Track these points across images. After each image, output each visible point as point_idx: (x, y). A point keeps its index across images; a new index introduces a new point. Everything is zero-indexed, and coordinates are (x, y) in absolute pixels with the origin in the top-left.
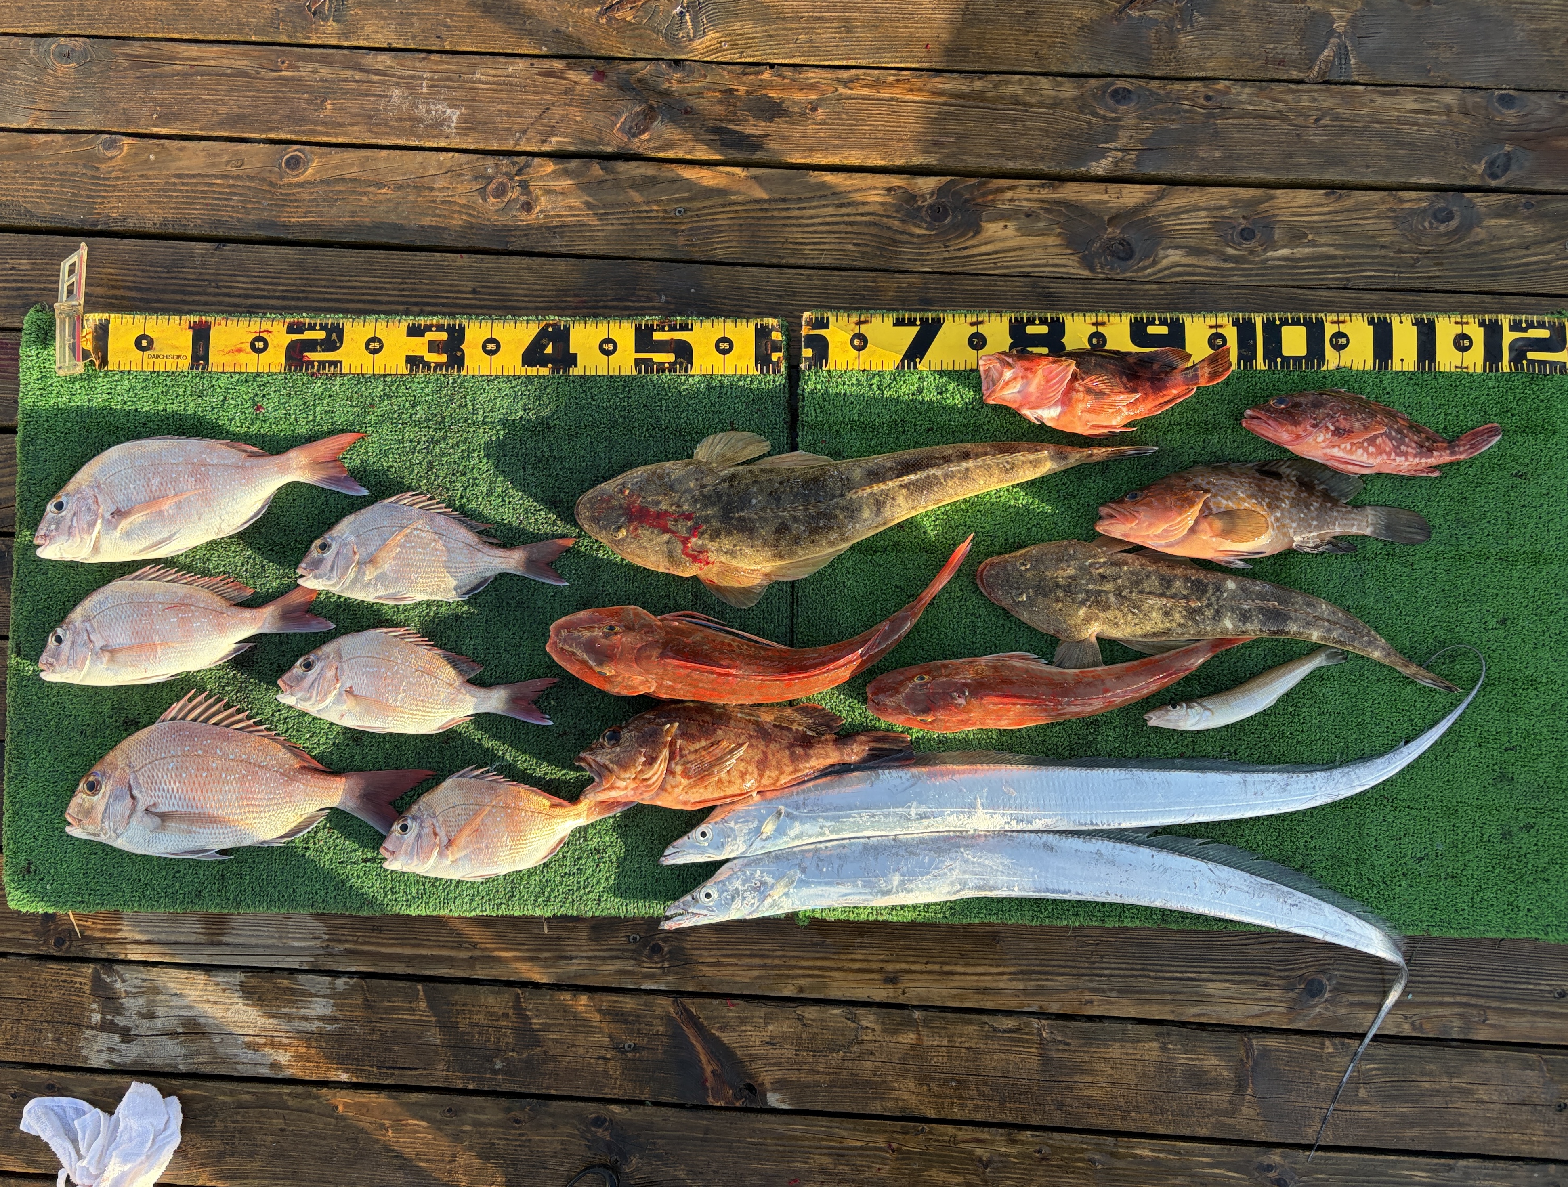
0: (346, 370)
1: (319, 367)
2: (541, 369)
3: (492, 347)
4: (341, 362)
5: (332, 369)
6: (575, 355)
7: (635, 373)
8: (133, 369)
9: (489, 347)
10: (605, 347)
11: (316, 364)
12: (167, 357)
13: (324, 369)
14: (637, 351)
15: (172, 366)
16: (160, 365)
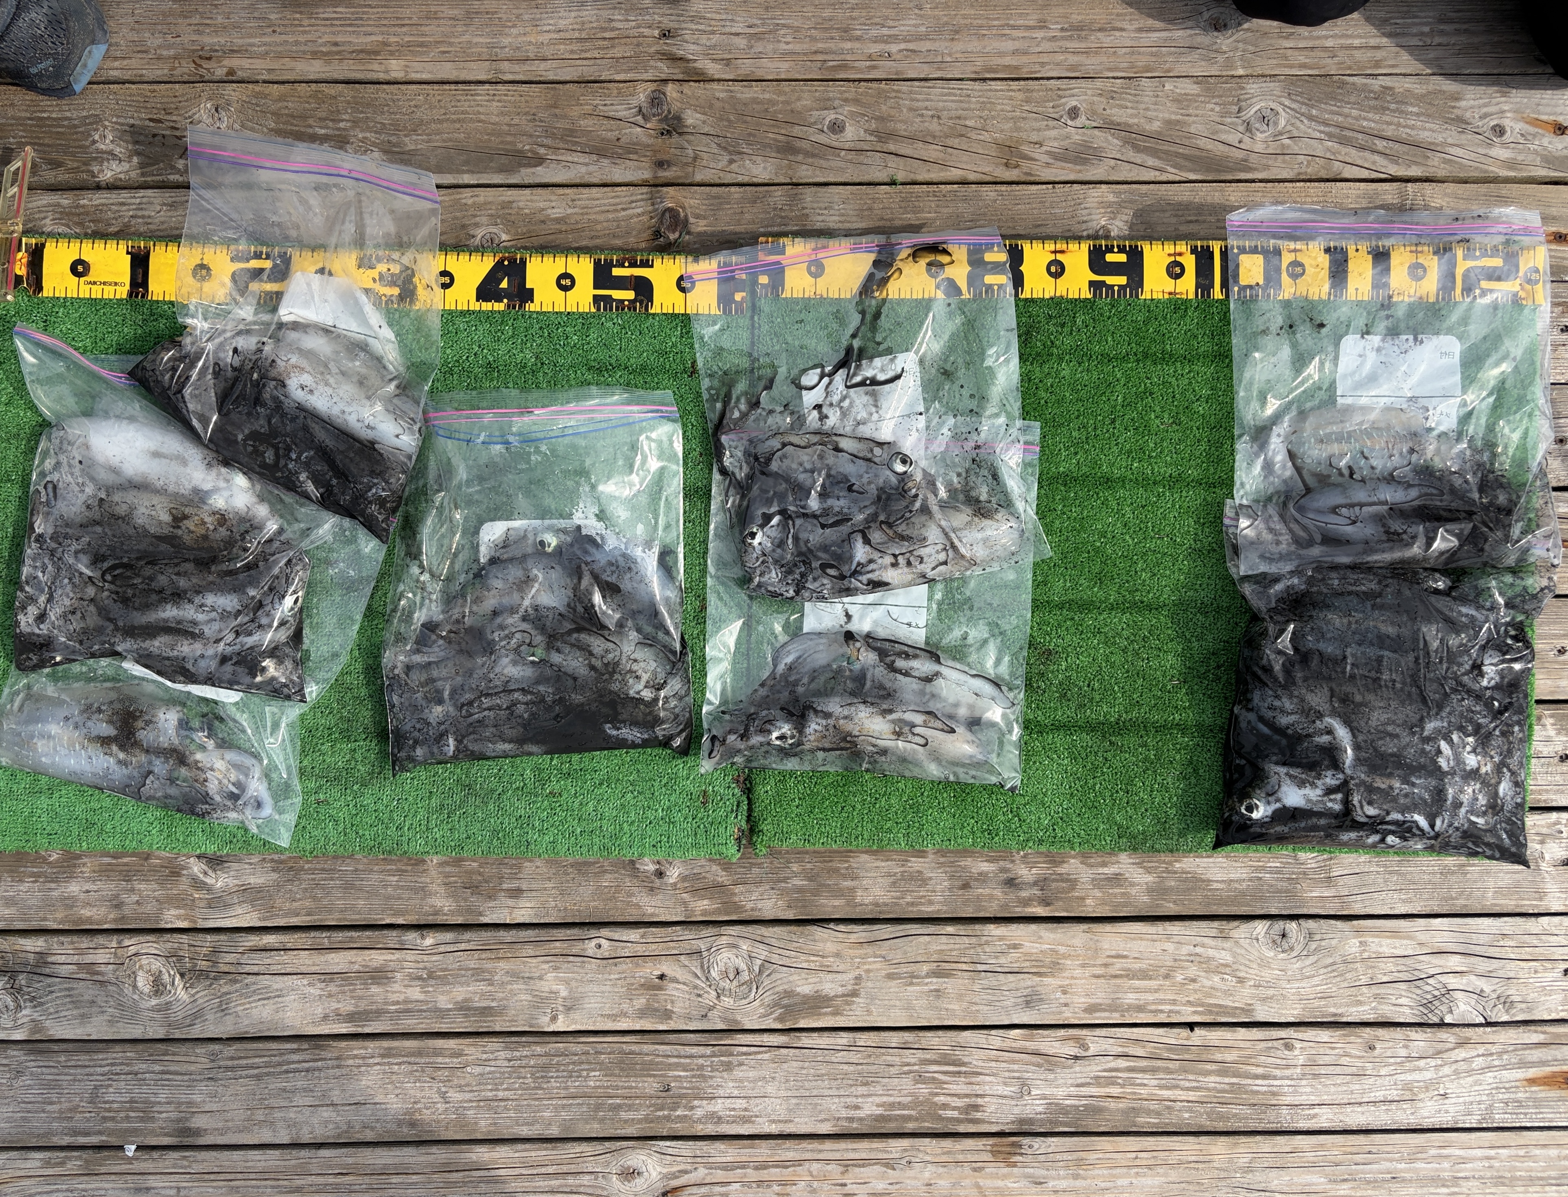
1: (265, 298)
2: (496, 304)
3: (447, 280)
6: (532, 291)
7: (593, 309)
8: (69, 296)
9: (443, 280)
10: (563, 282)
11: (262, 294)
12: (104, 283)
13: (271, 300)
14: (596, 287)
15: (109, 293)
16: (96, 292)
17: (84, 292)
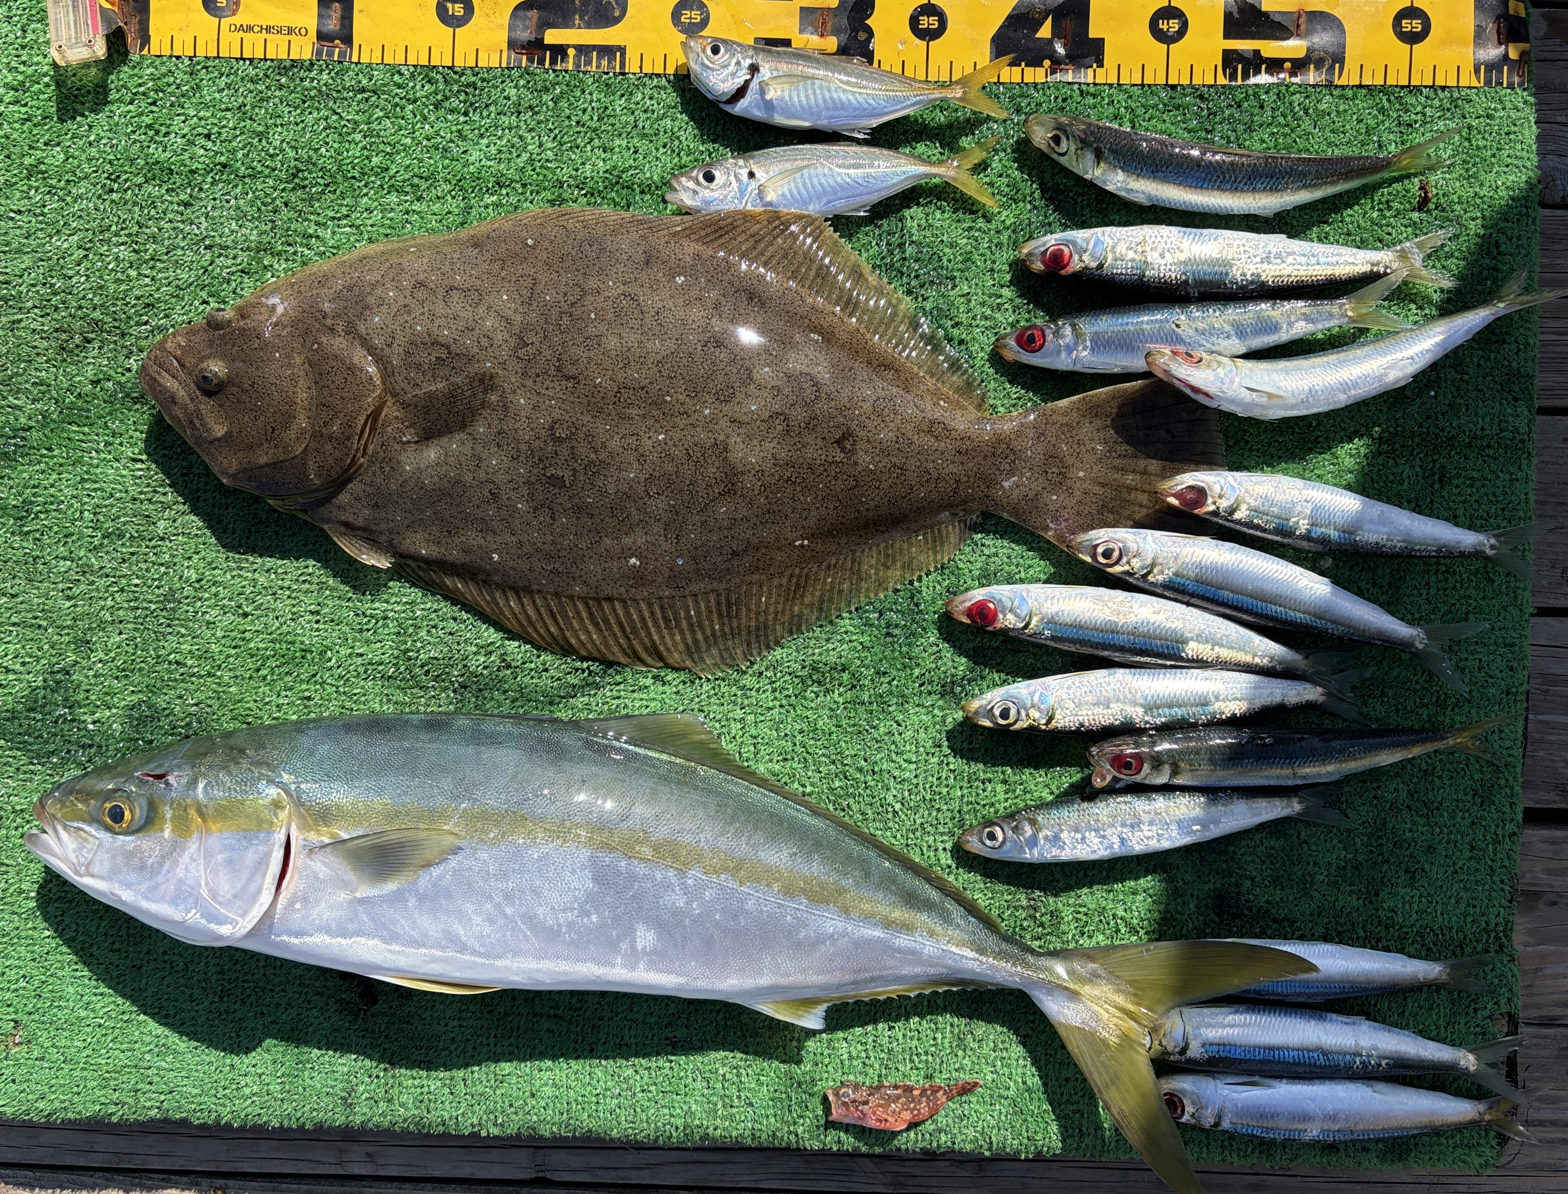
0: (632, 66)
1: (577, 57)
2: (1029, 71)
3: (933, 22)
4: (622, 50)
5: (604, 63)
6: (1099, 43)
7: (1222, 80)
8: (201, 53)
9: (925, 22)
10: (1163, 26)
11: (571, 52)
12: (268, 29)
13: (589, 63)
14: (1227, 36)
15: (277, 48)
16: (254, 46)
17: (230, 47)
